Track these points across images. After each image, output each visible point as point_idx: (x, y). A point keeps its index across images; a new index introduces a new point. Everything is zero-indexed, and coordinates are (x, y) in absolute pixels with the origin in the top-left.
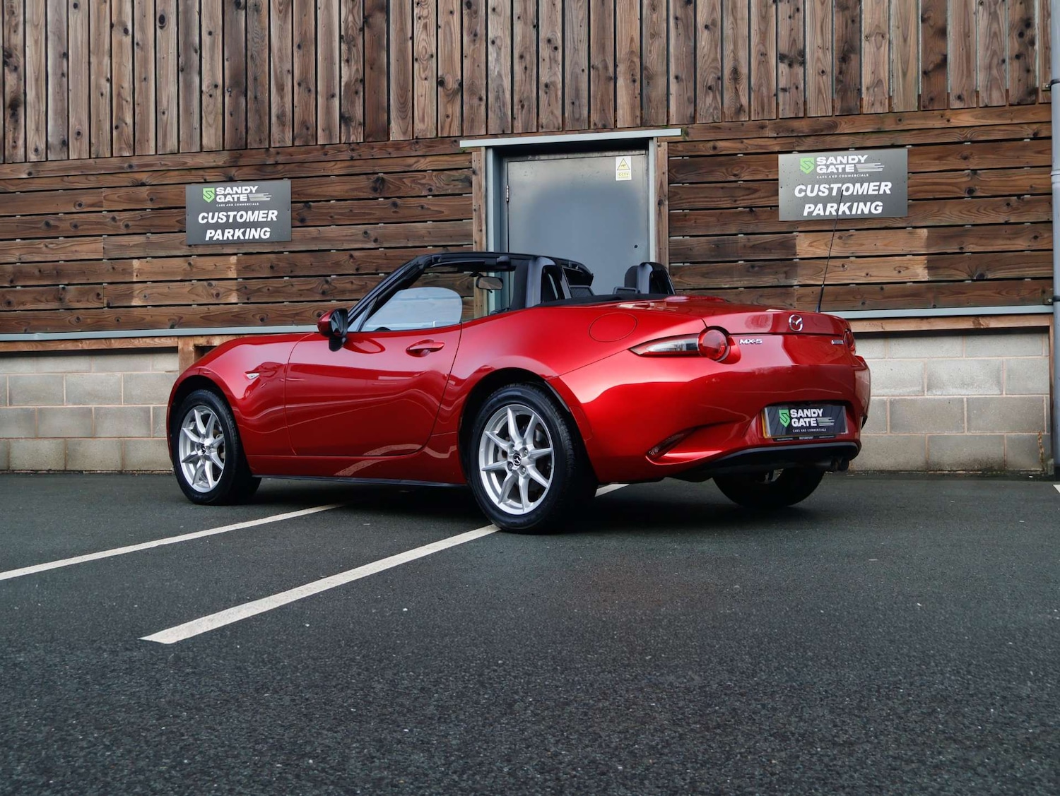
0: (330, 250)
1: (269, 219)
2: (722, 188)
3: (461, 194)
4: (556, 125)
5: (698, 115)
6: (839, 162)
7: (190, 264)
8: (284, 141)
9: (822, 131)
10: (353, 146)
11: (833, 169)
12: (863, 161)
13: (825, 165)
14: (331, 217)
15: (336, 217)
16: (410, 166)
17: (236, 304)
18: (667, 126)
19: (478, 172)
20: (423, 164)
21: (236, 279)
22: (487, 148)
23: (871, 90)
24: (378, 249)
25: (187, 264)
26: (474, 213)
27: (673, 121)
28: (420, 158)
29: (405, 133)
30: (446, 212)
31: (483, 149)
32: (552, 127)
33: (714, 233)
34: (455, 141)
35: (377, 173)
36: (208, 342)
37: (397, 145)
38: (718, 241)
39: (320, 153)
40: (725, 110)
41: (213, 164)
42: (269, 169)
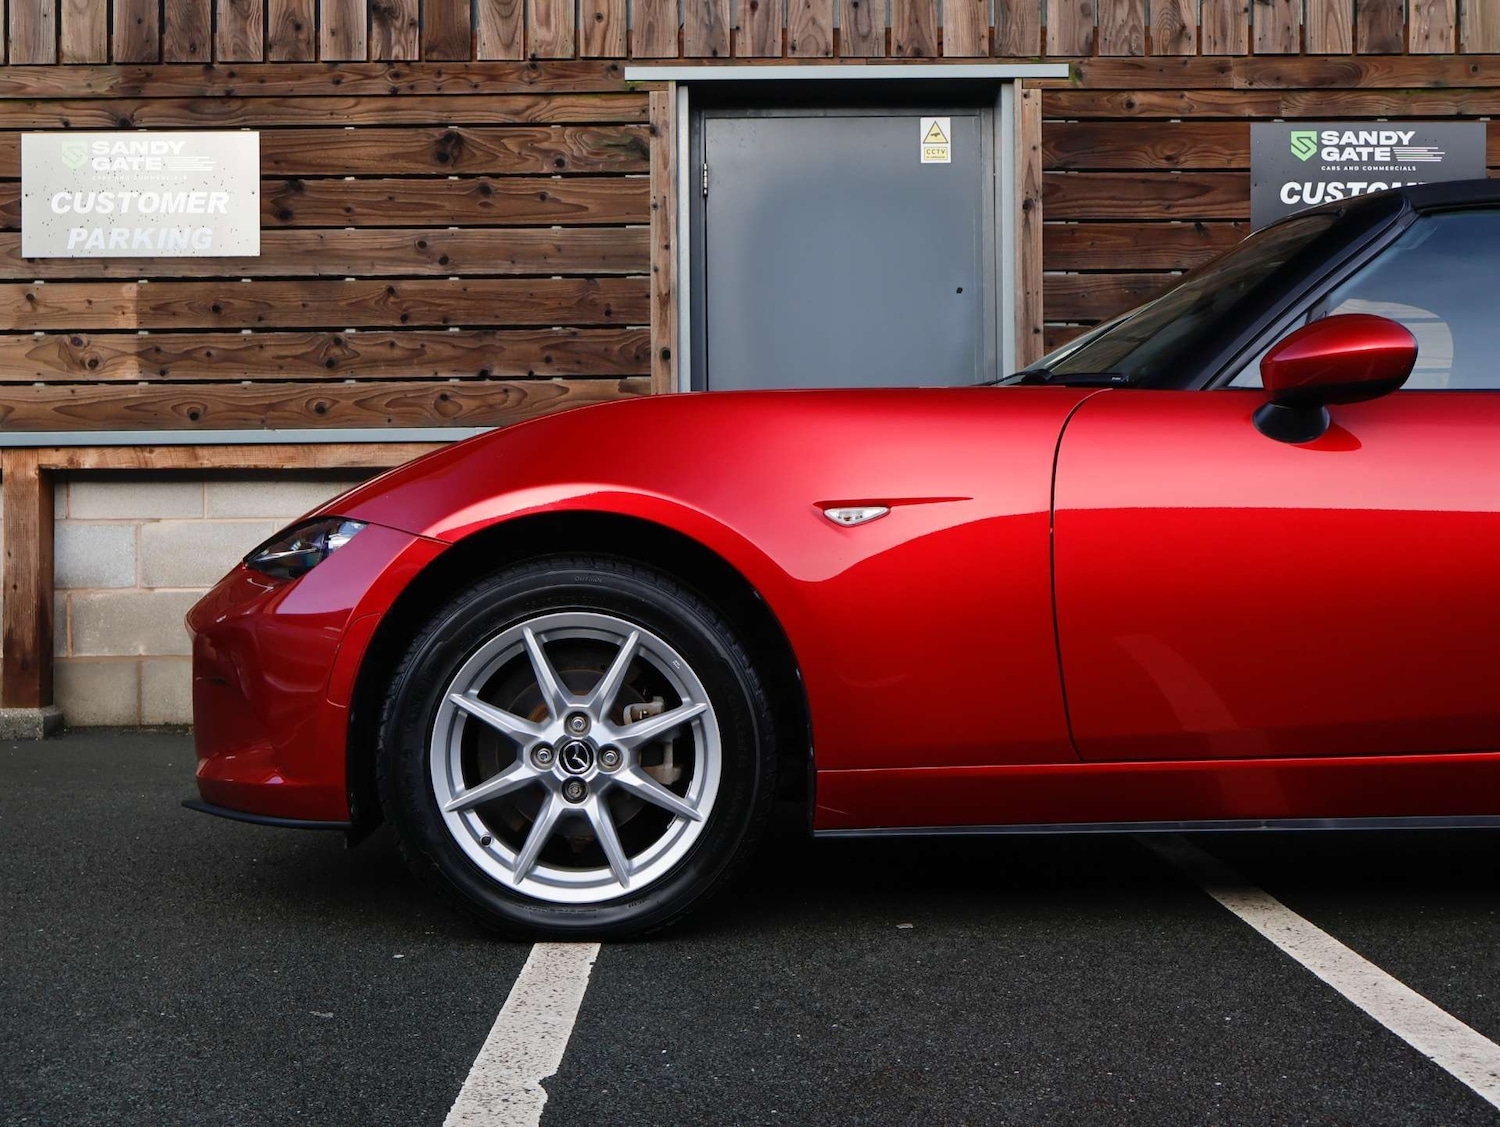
0: (342, 278)
1: (211, 210)
2: (1144, 181)
3: (622, 175)
4: (823, 47)
5: (1100, 40)
6: (1362, 142)
7: (30, 298)
8: (246, 50)
9: (1333, 83)
10: (397, 67)
11: (1350, 154)
12: (1406, 142)
13: (1337, 146)
14: (348, 210)
15: (358, 210)
16: (517, 113)
17: (135, 382)
18: (1043, 58)
19: (663, 133)
20: (543, 110)
21: (134, 331)
22: (680, 83)
23: (1424, 11)
24: (445, 277)
25: (23, 297)
26: (654, 214)
27: (1054, 49)
28: (539, 98)
29: (508, 46)
30: (593, 207)
31: (672, 86)
32: (813, 47)
33: (1129, 267)
34: (614, 68)
35: (446, 125)
36: (71, 461)
37: (492, 71)
38: (1136, 282)
39: (327, 77)
40: (1153, 33)
41: (84, 92)
42: (212, 107)
